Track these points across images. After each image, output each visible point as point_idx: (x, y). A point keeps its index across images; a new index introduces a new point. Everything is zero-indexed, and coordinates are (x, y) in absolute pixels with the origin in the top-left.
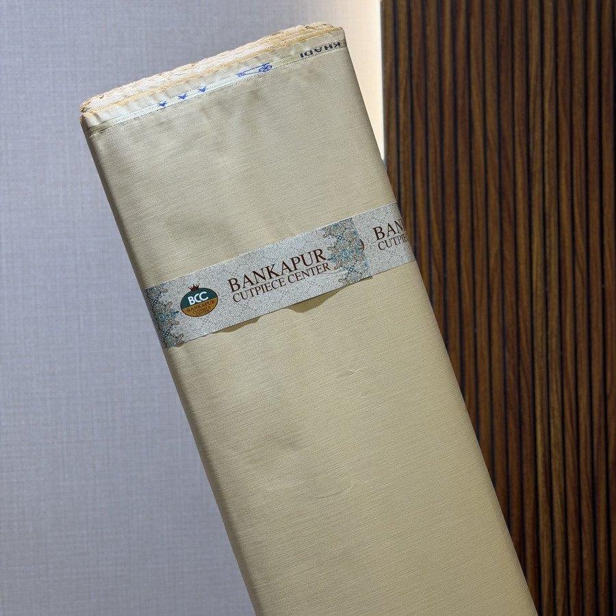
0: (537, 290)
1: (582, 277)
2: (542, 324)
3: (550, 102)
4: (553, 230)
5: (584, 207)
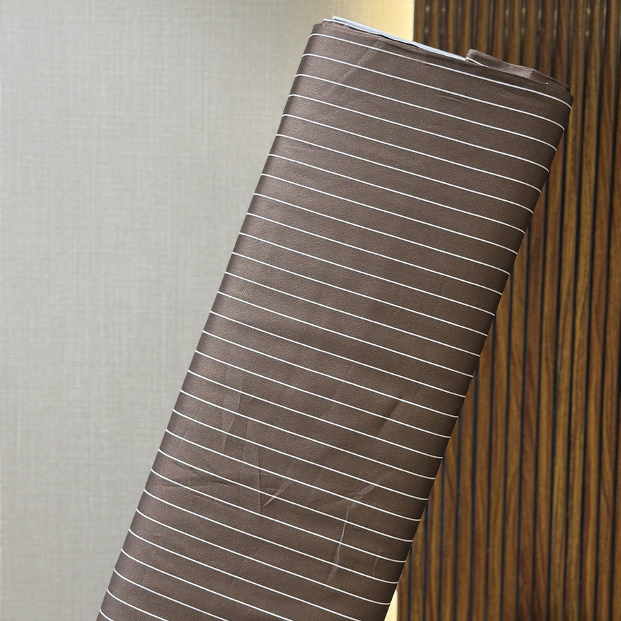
0: (557, 516)
1: (608, 505)
2: (561, 552)
3: (581, 318)
4: (578, 453)
5: (614, 430)
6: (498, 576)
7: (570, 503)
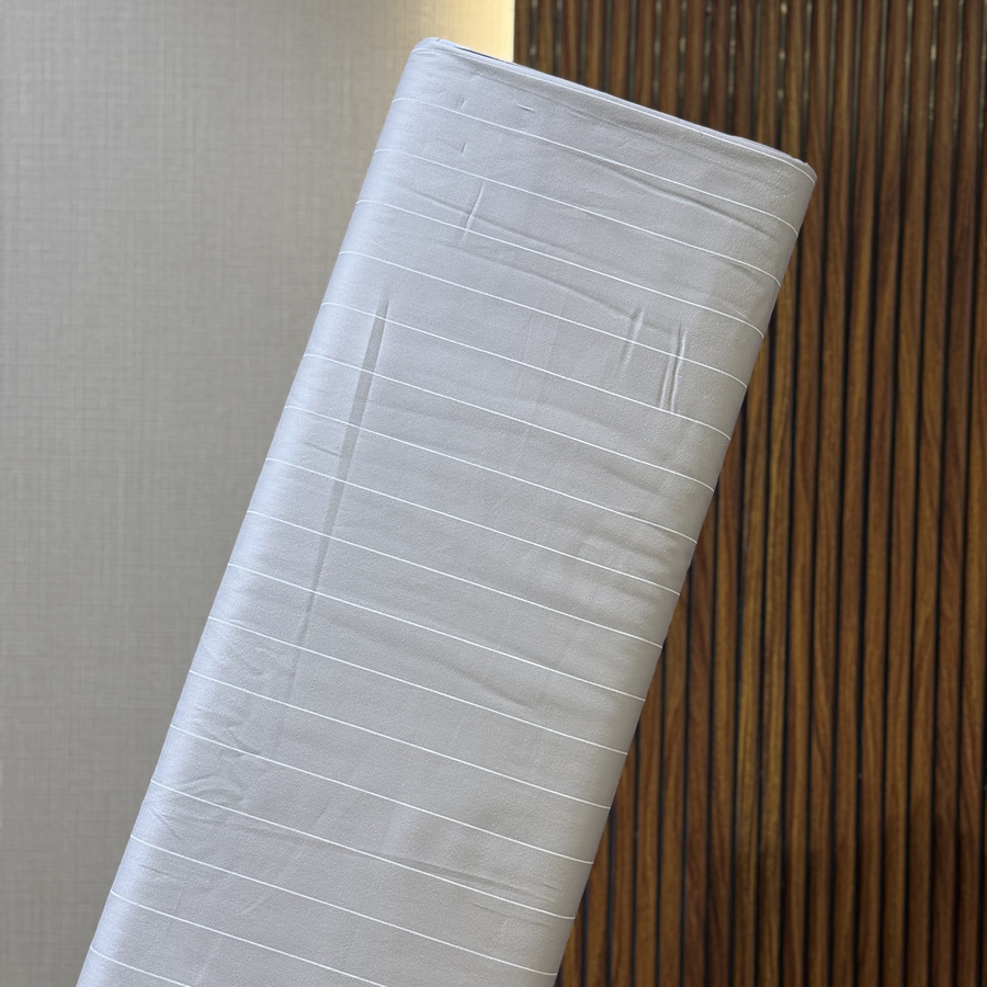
1: (823, 759)
4: (776, 676)
5: (831, 640)
6: (651, 875)
7: (765, 755)
